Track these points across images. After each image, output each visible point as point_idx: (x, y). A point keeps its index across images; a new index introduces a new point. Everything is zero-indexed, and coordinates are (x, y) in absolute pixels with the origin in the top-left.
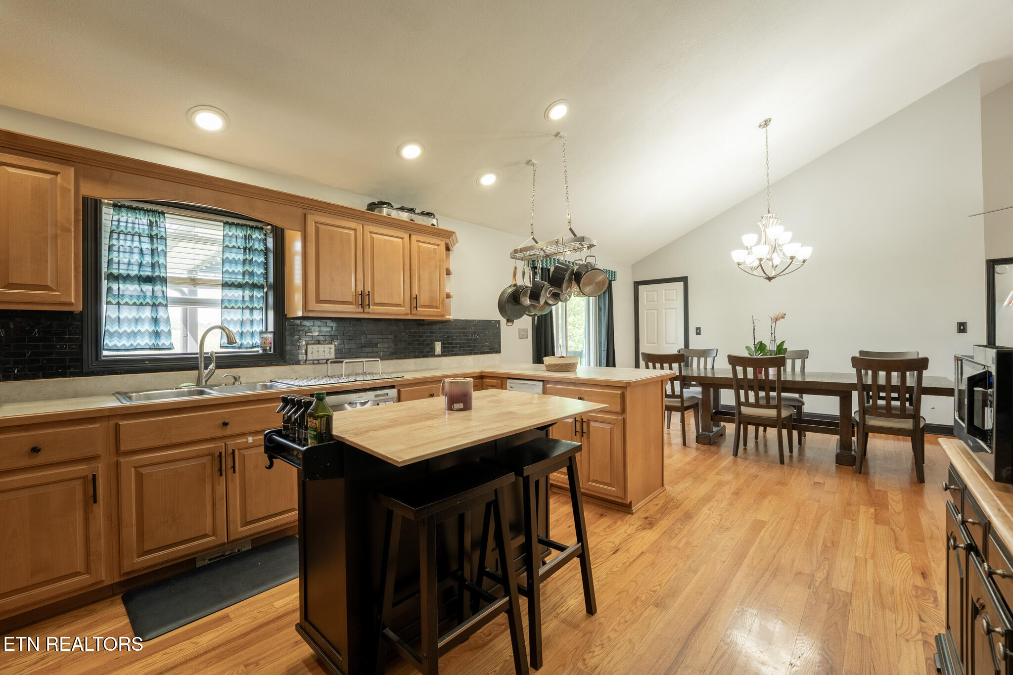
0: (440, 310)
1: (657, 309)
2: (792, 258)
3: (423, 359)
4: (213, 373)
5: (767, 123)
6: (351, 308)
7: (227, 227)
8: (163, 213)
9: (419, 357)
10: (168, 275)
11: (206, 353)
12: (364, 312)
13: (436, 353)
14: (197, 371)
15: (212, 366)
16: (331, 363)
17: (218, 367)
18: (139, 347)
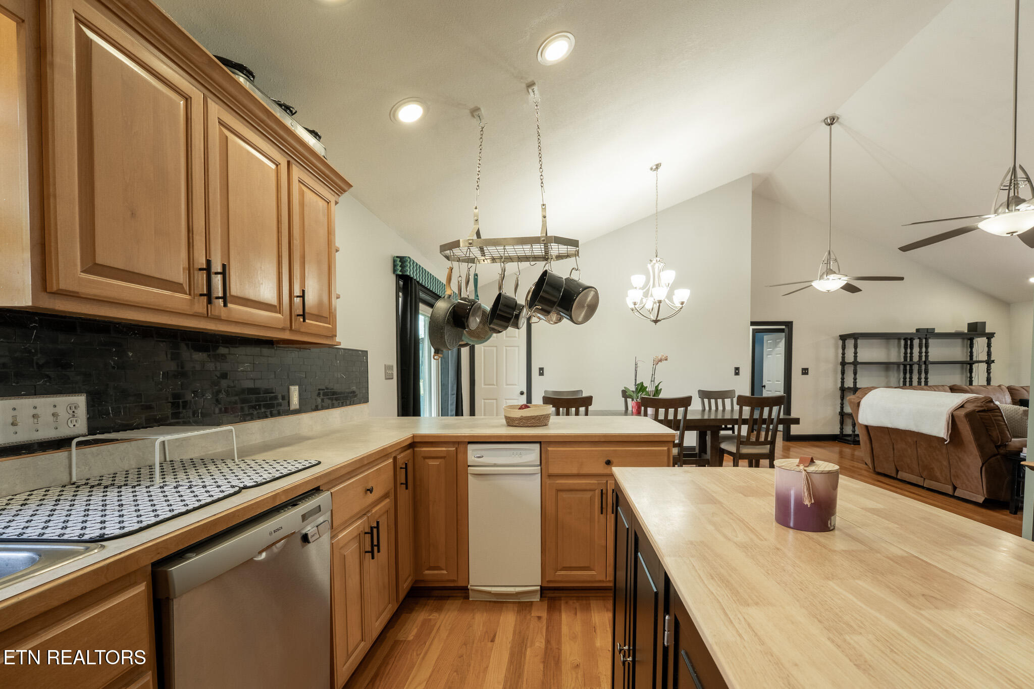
0: (330, 326)
1: (496, 347)
2: (682, 303)
3: (273, 420)
5: (658, 166)
6: (179, 300)
9: (268, 417)
12: (207, 317)
13: (293, 408)
16: (79, 444)
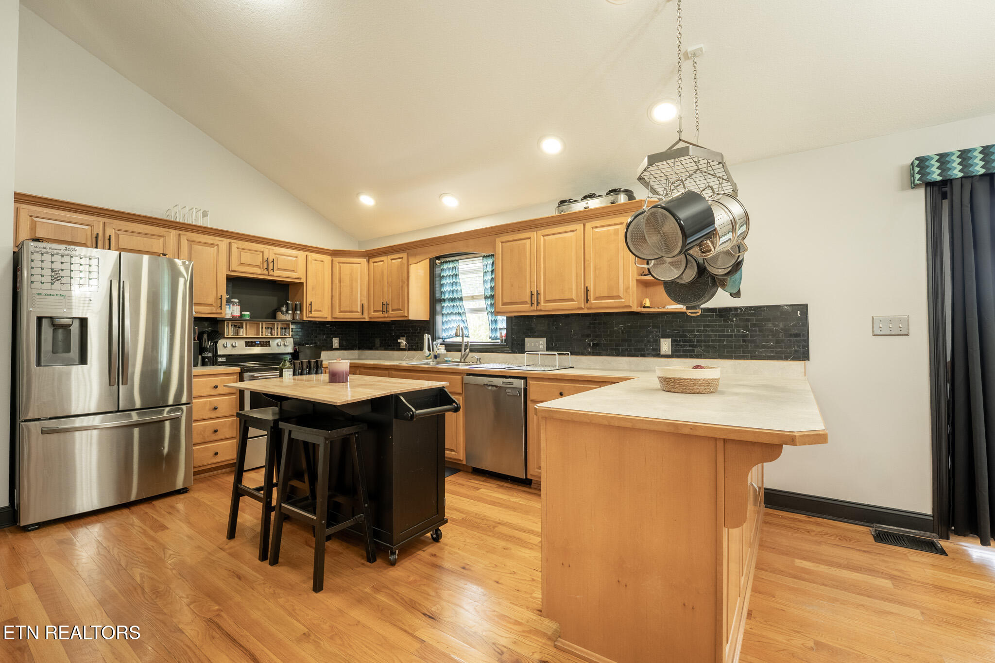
0: (623, 300)
3: (640, 359)
4: (468, 355)
7: (485, 258)
8: (458, 261)
9: (637, 356)
10: (463, 295)
11: (465, 342)
13: (662, 353)
14: (460, 353)
15: (468, 351)
17: (471, 351)
18: (451, 336)
